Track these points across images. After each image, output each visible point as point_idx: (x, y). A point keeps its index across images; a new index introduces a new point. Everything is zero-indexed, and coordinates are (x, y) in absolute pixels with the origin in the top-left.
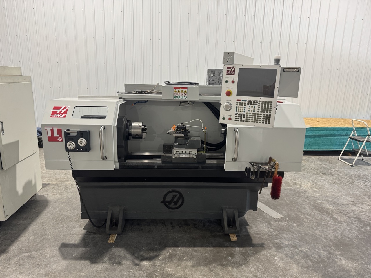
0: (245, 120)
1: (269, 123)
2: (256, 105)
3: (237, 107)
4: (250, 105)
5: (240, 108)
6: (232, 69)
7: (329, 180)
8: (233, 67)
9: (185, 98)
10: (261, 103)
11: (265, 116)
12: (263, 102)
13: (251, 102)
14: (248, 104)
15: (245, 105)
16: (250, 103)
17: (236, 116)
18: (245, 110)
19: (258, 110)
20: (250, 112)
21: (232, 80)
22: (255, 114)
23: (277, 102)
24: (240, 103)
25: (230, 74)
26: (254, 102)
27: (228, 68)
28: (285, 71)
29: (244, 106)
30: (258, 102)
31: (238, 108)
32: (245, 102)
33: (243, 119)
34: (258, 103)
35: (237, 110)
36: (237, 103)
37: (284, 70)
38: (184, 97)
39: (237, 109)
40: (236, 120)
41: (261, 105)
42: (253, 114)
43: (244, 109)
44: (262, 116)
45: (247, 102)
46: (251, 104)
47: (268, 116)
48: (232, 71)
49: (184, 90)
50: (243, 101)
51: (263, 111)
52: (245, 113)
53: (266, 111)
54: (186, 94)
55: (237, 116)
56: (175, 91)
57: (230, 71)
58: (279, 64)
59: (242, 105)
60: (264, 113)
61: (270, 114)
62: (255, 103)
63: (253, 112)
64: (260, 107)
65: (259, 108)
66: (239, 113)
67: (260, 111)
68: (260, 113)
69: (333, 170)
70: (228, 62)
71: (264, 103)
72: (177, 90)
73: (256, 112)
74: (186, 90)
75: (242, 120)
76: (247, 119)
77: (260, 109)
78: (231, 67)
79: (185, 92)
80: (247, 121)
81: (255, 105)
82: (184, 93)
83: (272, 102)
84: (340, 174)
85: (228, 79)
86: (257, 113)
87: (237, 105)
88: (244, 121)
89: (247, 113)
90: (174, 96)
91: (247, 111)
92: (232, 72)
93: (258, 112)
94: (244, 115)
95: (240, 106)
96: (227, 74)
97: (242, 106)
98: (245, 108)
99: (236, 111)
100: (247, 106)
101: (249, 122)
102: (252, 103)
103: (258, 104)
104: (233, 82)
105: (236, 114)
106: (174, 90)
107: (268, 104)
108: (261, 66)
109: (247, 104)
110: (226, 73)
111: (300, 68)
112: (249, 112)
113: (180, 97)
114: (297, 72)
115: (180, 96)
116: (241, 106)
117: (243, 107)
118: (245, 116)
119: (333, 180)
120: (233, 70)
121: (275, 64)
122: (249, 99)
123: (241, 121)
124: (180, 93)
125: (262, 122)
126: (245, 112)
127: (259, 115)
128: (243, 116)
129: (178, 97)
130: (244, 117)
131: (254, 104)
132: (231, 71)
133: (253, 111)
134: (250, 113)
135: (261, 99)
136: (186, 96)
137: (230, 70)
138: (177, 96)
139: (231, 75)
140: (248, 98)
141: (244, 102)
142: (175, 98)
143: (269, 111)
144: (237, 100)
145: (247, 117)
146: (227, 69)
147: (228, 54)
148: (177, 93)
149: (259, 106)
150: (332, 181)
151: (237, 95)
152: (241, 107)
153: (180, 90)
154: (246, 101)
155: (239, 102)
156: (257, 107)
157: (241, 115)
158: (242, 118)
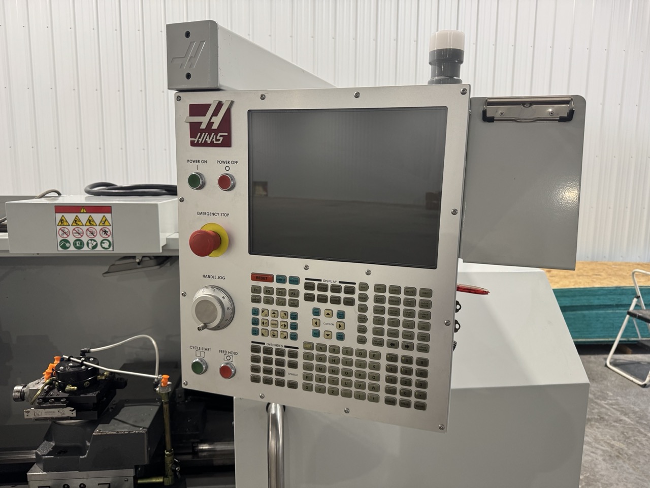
0: (300, 381)
1: (421, 407)
2: (349, 302)
3: (255, 312)
4: (316, 304)
5: (270, 318)
6: (215, 113)
7: (602, 443)
8: (220, 105)
9: (106, 245)
10: (371, 293)
11: (399, 364)
12: (380, 288)
13: (323, 288)
14: (309, 298)
15: (295, 304)
16: (316, 292)
17: (255, 359)
18: (294, 327)
19: (362, 330)
20: (321, 340)
21: (221, 171)
22: (348, 351)
23: (459, 289)
24: (269, 291)
25: (205, 144)
26: (336, 289)
27: (197, 110)
28: (491, 120)
29: (290, 310)
30: (357, 287)
31: (260, 317)
32: (294, 287)
33: (291, 375)
34: (356, 296)
35: (260, 327)
36: (255, 290)
37: (484, 112)
38: (102, 242)
39: (255, 322)
40: (255, 380)
41: (371, 304)
42: (334, 350)
43: (289, 321)
44: (383, 362)
45: (301, 287)
46: (323, 299)
47: (414, 367)
48: (215, 126)
49: (98, 217)
50: (281, 279)
51: (386, 338)
52: (298, 343)
53: (400, 340)
54: (105, 232)
55: (262, 355)
56: (62, 221)
57: (203, 126)
58: (459, 82)
59: (281, 303)
60: (393, 351)
61: (423, 355)
62: (342, 295)
63: (334, 342)
64: (370, 314)
65: (362, 319)
66: (269, 341)
67: (369, 336)
68: (369, 347)
69: (603, 402)
70: (188, 76)
71: (387, 295)
72: (70, 217)
73: (350, 341)
74: (108, 216)
75: (287, 378)
76: (307, 377)
77: (370, 325)
78: (209, 106)
79: (104, 222)
80: (307, 388)
81: (342, 307)
82: (98, 228)
83: (427, 293)
84: (624, 418)
85: (202, 169)
86: (356, 346)
87: (255, 300)
88: (293, 385)
89: (308, 346)
90: (60, 239)
91: (305, 333)
92: (216, 132)
93: (362, 341)
94: (294, 355)
95: (270, 307)
96: (193, 144)
97: (280, 309)
98: (294, 316)
99: (255, 332)
100: (305, 309)
101: (321, 390)
102: (329, 294)
103: (357, 302)
104: (226, 183)
105: (255, 349)
106: (59, 216)
107: (411, 303)
108: (357, 96)
109: (301, 298)
110: (189, 139)
111: (581, 101)
112: (315, 341)
113: (82, 243)
114: (562, 120)
115: (85, 239)
116: (274, 307)
117: (286, 314)
118: (300, 360)
119: (613, 442)
120: (217, 121)
121: (438, 82)
122: (310, 274)
123: (280, 383)
124: (85, 228)
125: (382, 394)
126: (294, 337)
127: (368, 360)
128: (286, 358)
129: (75, 244)
130: (293, 365)
131: (336, 301)
132: (210, 124)
133: (334, 336)
134: (322, 348)
135: (368, 273)
136: (110, 239)
137: (204, 120)
138: (71, 239)
139: (212, 145)
140: (306, 268)
141: (288, 286)
142: (64, 247)
143: (416, 342)
144: (256, 277)
145: (307, 367)
146: (191, 114)
147: (188, 35)
148: (71, 228)
149: (363, 309)
150: (612, 446)
151: (253, 250)
152: (275, 313)
153: (84, 217)
154: (294, 280)
155: (263, 284)
156: (352, 312)
157: (280, 353)
158: (286, 368)
